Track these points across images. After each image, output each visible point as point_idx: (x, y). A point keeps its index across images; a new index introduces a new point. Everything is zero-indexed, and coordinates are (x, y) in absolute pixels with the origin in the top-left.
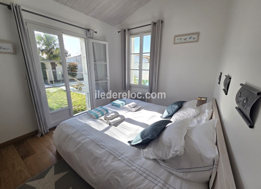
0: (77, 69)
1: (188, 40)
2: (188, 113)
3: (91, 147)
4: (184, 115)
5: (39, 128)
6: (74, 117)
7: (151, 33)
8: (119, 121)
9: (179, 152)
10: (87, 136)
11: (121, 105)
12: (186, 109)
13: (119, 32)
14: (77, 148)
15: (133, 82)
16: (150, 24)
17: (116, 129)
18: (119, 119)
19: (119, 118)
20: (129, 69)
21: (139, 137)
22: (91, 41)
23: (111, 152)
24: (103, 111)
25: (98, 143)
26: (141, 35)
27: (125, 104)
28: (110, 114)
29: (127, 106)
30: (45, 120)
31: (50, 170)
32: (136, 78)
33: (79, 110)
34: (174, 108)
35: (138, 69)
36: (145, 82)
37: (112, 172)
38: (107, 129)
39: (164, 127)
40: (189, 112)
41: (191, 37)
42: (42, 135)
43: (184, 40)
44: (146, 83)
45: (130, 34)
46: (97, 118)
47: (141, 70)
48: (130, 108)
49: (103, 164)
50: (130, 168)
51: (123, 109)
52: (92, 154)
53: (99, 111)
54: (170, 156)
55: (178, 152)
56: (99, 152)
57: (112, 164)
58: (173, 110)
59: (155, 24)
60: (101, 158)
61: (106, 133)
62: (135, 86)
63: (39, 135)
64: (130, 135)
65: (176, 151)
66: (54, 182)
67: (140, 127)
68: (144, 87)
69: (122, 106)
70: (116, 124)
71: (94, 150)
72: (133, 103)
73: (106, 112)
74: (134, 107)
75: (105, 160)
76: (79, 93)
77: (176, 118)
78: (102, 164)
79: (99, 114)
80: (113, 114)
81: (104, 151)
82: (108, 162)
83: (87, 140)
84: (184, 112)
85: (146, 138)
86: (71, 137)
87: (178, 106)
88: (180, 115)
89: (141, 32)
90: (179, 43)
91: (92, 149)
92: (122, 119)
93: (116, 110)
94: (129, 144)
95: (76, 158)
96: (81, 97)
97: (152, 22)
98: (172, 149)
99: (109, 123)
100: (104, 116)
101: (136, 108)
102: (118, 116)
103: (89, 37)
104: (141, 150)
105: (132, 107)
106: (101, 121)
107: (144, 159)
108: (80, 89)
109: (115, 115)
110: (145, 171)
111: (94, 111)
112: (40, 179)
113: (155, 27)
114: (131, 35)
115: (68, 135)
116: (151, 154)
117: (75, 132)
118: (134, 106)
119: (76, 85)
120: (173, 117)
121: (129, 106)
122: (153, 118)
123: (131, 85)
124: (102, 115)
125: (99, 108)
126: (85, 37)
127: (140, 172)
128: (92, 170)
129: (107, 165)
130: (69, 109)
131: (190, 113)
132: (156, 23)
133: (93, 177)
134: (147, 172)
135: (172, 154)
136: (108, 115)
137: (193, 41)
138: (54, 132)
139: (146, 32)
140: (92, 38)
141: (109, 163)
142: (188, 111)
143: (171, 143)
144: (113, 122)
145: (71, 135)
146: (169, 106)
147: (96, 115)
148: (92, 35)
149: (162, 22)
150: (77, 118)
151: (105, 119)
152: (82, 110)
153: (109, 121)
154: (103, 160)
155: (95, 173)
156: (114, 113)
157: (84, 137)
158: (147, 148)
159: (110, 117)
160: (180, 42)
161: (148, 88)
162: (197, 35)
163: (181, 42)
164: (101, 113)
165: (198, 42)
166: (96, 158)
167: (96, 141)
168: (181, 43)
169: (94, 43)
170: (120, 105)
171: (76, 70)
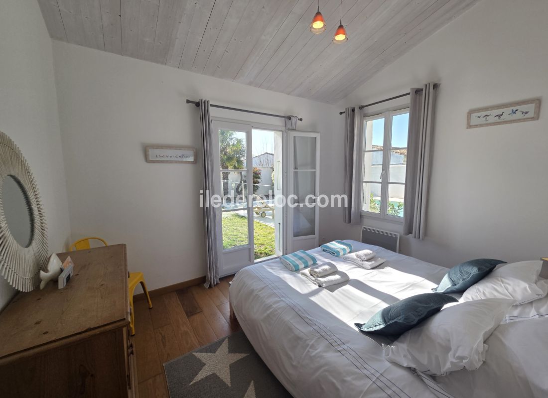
0: (259, 178)
1: (506, 117)
2: (507, 290)
3: (288, 318)
4: (496, 294)
5: (209, 274)
6: (255, 263)
7: (410, 110)
8: (337, 282)
9: (467, 360)
10: (283, 299)
11: (342, 253)
12: (503, 279)
13: (341, 113)
14: (265, 315)
15: (366, 207)
16: (409, 94)
17: (332, 296)
18: (338, 279)
19: (337, 277)
20: (360, 181)
21: (379, 319)
22: (293, 134)
23: (323, 334)
24: (307, 258)
25: (300, 313)
26: (387, 115)
27: (350, 252)
28: (321, 266)
29: (353, 255)
30: (216, 262)
31: (223, 344)
32: (374, 198)
33: (261, 253)
34: (468, 273)
35: (380, 180)
36: (397, 208)
37: (324, 368)
38: (314, 293)
39: (436, 307)
40: (510, 288)
41: (517, 110)
42: (210, 287)
43: (497, 118)
44: (399, 211)
45: (364, 114)
46: (297, 270)
47: (385, 183)
48: (359, 259)
49: (309, 351)
50: (358, 371)
51: (346, 260)
52: (290, 329)
53: (301, 258)
54: (447, 367)
55: (464, 361)
56: (301, 329)
57: (324, 354)
58: (465, 277)
59: (418, 91)
60: (306, 340)
61: (313, 299)
62: (372, 216)
63: (206, 285)
64: (361, 313)
65: (461, 358)
66: (228, 365)
67: (380, 301)
68: (394, 220)
69: (344, 254)
70: (332, 287)
71: (294, 324)
72: (366, 251)
73: (312, 262)
74: (368, 260)
75: (313, 345)
76: (261, 222)
77: (474, 297)
78: (307, 350)
79: (301, 264)
80: (327, 267)
81: (310, 329)
82: (318, 351)
83: (282, 304)
84: (495, 285)
85: (394, 321)
86: (257, 295)
87: (479, 269)
88: (484, 292)
89: (388, 110)
90: (481, 125)
91: (291, 322)
92: (343, 280)
93: (332, 260)
94: (357, 329)
95: (264, 333)
96: (265, 230)
97: (412, 89)
98: (451, 354)
99: (318, 283)
100: (310, 268)
101: (373, 262)
102: (335, 272)
103: (289, 129)
104: (382, 345)
105: (365, 259)
106: (303, 277)
107: (388, 364)
108: (263, 215)
109: (330, 269)
110: (389, 384)
111: (291, 257)
112: (210, 352)
113: (418, 97)
114: (366, 116)
115: (253, 291)
116: (405, 356)
117: (263, 288)
118: (369, 257)
119: (257, 208)
120: (465, 294)
121: (357, 256)
122: (413, 289)
123: (363, 214)
124: (306, 267)
125: (299, 253)
126: (284, 129)
127: (379, 384)
128: (290, 358)
129: (317, 353)
130: (250, 249)
131: (514, 290)
132: (422, 90)
133: (291, 371)
134: (394, 388)
135: (452, 363)
136: (317, 268)
137: (524, 118)
138: (230, 283)
139: (398, 110)
140: (294, 130)
141: (320, 352)
142: (507, 286)
143: (449, 341)
144: (326, 282)
145: (257, 291)
146: (453, 268)
147: (295, 264)
148: (294, 124)
149: (436, 86)
150: (264, 265)
151: (311, 275)
152: (267, 255)
153: (319, 279)
154: (308, 345)
155: (294, 363)
156: (328, 265)
157: (277, 299)
158: (396, 343)
159: (320, 272)
160: (485, 122)
161: (403, 221)
162: (534, 105)
163: (487, 122)
164: (304, 263)
165: (538, 119)
166: (298, 338)
167: (296, 310)
168: (487, 125)
169: (296, 138)
170: (339, 252)
171: (258, 180)
